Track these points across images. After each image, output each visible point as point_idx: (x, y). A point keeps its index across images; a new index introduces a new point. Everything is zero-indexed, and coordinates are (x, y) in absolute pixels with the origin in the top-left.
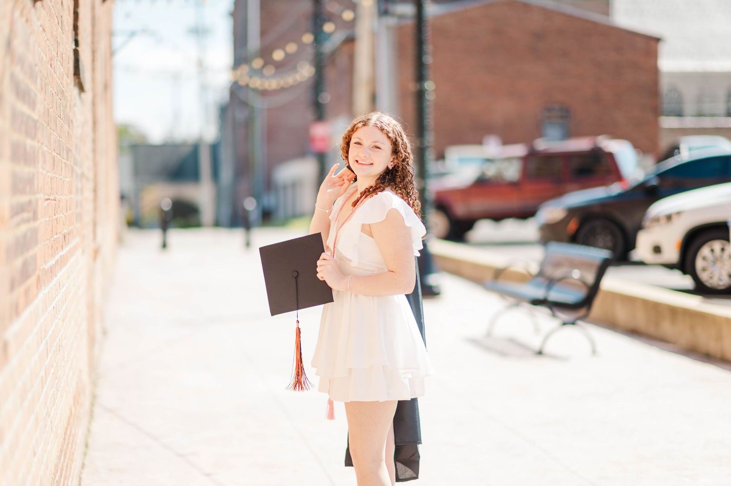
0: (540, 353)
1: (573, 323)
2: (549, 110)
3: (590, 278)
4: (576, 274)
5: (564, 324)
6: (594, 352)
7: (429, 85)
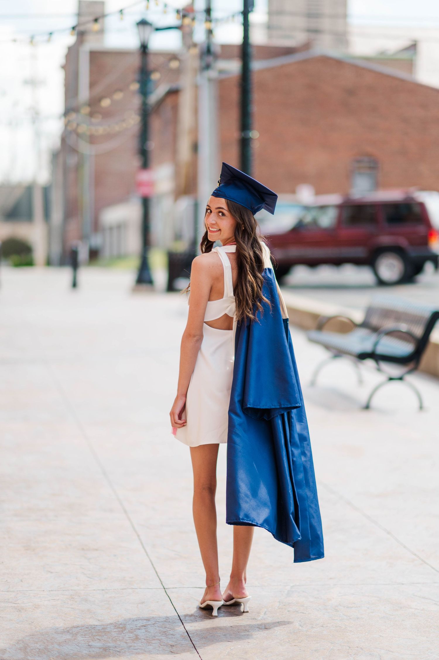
0: (367, 407)
1: (401, 379)
2: (359, 161)
3: (418, 331)
4: (404, 327)
5: (391, 379)
6: (421, 408)
7: (254, 134)
